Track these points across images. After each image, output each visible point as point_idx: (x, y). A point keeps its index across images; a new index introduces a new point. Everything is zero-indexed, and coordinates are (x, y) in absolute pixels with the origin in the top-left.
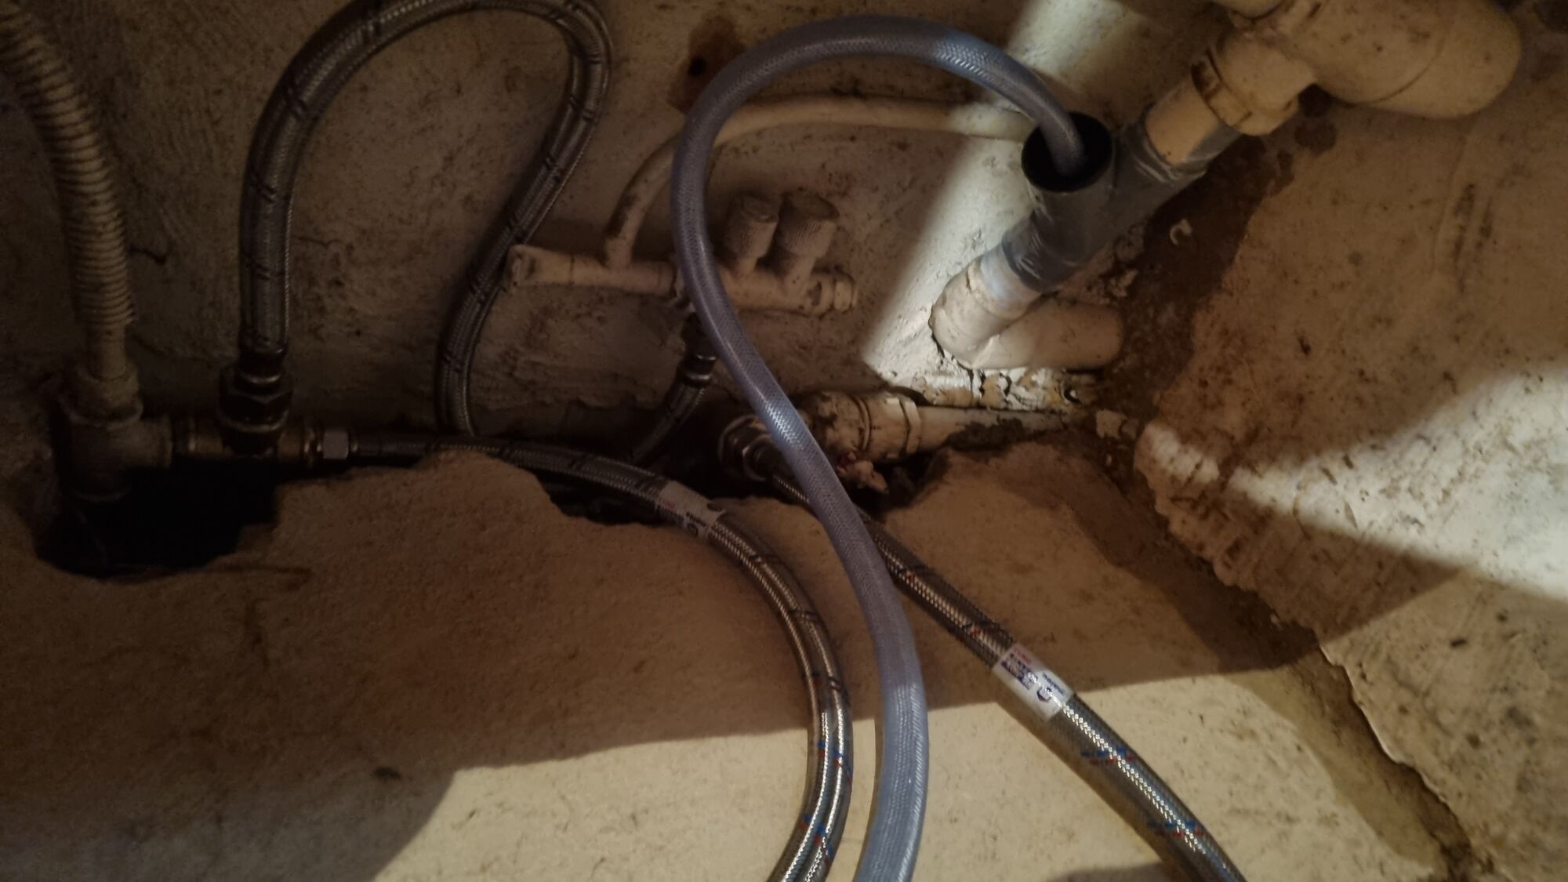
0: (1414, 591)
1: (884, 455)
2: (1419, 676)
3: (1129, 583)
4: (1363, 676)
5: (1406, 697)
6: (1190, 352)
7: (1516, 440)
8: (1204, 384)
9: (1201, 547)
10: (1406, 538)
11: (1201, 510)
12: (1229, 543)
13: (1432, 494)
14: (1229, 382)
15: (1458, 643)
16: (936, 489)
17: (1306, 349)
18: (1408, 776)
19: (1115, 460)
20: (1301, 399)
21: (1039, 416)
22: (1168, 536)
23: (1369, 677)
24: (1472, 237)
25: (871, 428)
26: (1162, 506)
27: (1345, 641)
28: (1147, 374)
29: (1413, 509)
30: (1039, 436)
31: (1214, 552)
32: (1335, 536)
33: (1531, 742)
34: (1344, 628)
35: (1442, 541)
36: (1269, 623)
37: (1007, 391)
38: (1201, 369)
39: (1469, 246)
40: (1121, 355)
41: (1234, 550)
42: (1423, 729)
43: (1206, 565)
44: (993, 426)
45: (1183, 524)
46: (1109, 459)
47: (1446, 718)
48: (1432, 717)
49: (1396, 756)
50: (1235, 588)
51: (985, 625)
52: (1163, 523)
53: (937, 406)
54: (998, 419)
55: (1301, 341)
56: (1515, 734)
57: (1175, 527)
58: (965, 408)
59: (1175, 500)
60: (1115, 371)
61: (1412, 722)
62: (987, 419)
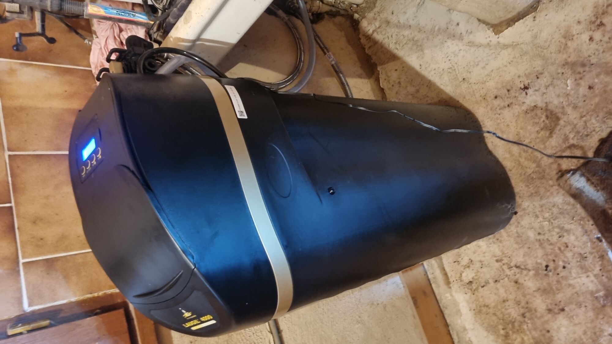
0: (393, 61)
1: (313, 12)
2: (389, 75)
3: (350, 48)
4: (382, 73)
5: (387, 78)
6: (375, 7)
7: (415, 39)
8: (375, 14)
9: (365, 45)
10: (396, 51)
11: (367, 38)
12: (369, 46)
13: (401, 45)
14: (379, 15)
15: (396, 70)
16: (321, 22)
17: (393, 14)
18: (382, 90)
19: (355, 24)
20: (389, 23)
21: (344, 11)
22: (360, 42)
23: (382, 74)
24: (421, 3)
25: (313, 6)
26: (361, 36)
27: (381, 67)
28: (366, 9)
29: (398, 47)
30: (342, 15)
31: (367, 47)
32: (386, 49)
33: (400, 87)
34: (382, 64)
35: (400, 53)
36: (371, 62)
37: (339, 4)
38: (375, 11)
39: (420, 4)
40: (363, 3)
41: (370, 47)
42: (387, 83)
43: (364, 49)
44: (335, 11)
45: (363, 41)
46: (354, 24)
47: (391, 82)
48: (389, 81)
49: (382, 87)
50: (368, 54)
51: (326, 48)
52: (360, 39)
53: (325, 4)
54: (336, 10)
55: (393, 12)
56: (398, 85)
57: (362, 41)
58: (330, 6)
59: (363, 35)
60: (361, 6)
61: (386, 81)
62: (334, 9)
